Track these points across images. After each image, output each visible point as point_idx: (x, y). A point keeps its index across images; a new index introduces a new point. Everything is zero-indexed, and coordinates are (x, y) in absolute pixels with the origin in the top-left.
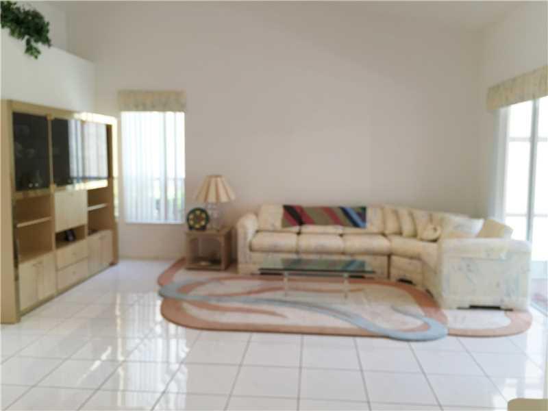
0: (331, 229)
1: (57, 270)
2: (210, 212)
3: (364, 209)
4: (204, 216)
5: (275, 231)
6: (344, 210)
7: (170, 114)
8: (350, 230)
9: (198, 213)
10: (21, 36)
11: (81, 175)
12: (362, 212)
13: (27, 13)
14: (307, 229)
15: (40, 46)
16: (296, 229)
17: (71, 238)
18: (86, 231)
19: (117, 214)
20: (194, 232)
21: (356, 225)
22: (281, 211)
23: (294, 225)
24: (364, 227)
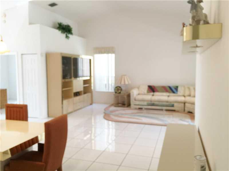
0: (165, 94)
1: (74, 104)
2: (122, 88)
3: (177, 87)
4: (120, 89)
5: (144, 94)
6: (170, 87)
7: (110, 55)
8: (172, 94)
9: (118, 88)
10: (64, 33)
11: (82, 75)
12: (176, 88)
13: (66, 26)
14: (156, 94)
15: (70, 35)
16: (152, 93)
17: (78, 94)
18: (83, 93)
19: (92, 88)
20: (117, 94)
21: (174, 92)
22: (147, 87)
23: (151, 92)
24: (177, 93)
